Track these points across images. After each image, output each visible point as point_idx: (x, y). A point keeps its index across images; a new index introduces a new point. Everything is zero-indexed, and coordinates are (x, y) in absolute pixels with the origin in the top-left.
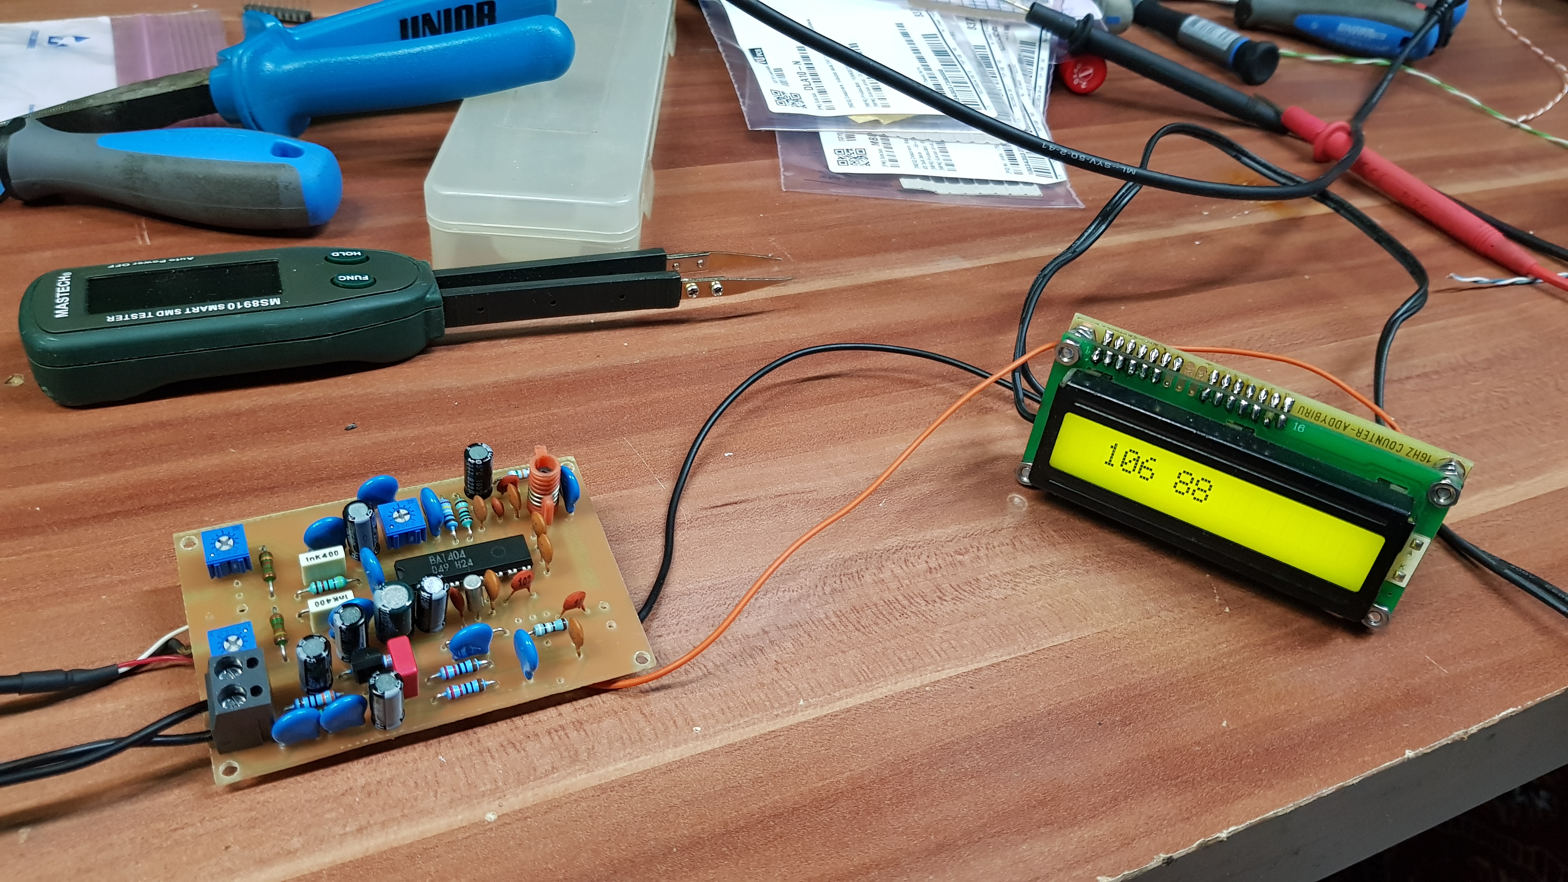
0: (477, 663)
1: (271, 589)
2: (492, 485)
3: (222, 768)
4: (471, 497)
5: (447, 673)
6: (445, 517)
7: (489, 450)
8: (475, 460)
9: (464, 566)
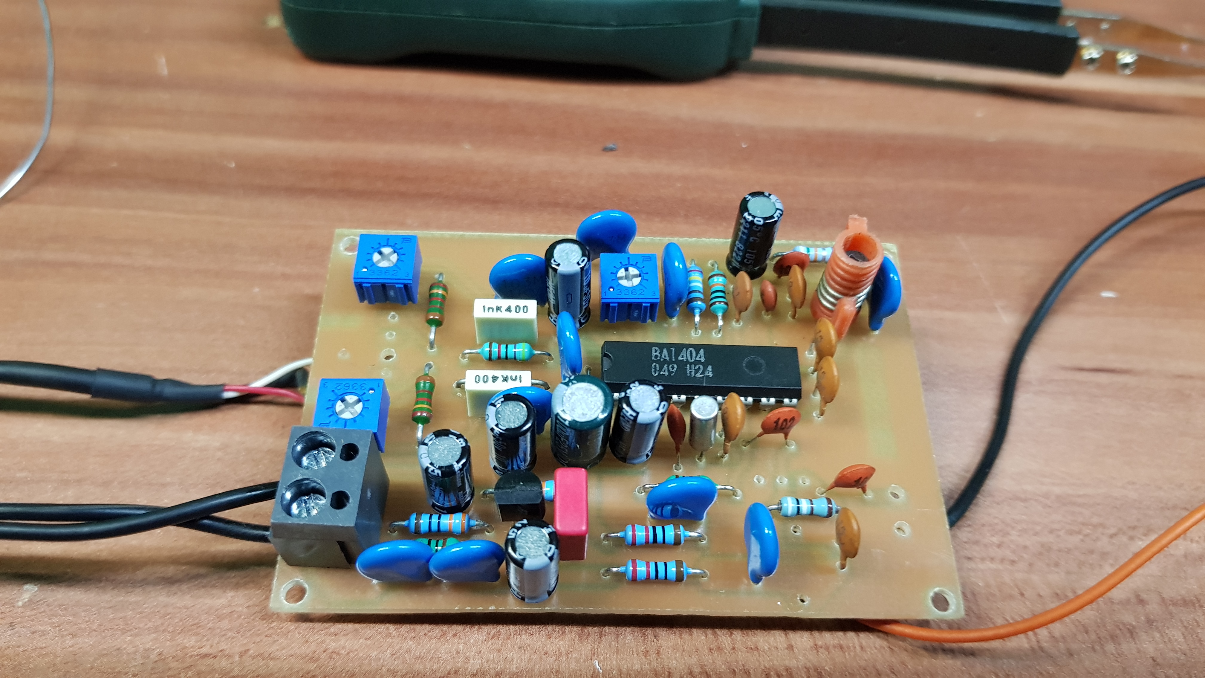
0: (683, 533)
1: (432, 337)
2: (768, 262)
3: (286, 586)
4: (735, 271)
5: (634, 536)
6: (690, 293)
7: (779, 206)
8: (754, 217)
9: (698, 375)
